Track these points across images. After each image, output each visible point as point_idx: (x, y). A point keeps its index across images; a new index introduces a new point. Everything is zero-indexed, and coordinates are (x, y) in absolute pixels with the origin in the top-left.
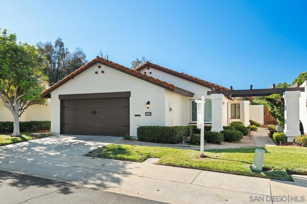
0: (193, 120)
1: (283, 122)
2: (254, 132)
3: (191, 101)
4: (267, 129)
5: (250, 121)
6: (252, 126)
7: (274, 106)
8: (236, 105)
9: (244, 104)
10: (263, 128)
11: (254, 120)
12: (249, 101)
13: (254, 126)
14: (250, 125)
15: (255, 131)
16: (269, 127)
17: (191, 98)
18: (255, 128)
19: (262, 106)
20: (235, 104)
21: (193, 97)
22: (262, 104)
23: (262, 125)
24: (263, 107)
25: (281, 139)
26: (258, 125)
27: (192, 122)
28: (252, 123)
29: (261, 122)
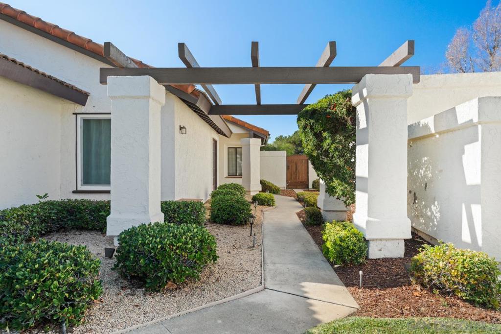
0: (86, 181)
1: (349, 184)
2: (269, 208)
3: (79, 116)
4: (293, 198)
5: (262, 182)
6: (264, 195)
7: (325, 134)
8: (238, 149)
9: (249, 145)
10: (286, 196)
11: (268, 179)
12: (260, 140)
13: (267, 194)
14: (261, 190)
15: (269, 205)
16: (298, 195)
17: (79, 109)
18: (269, 200)
19: (284, 153)
20: (236, 148)
21: (84, 105)
22: (284, 150)
23: (283, 189)
24: (286, 156)
25: (353, 251)
26: (275, 191)
27: (80, 188)
28: (265, 186)
29: (282, 184)
